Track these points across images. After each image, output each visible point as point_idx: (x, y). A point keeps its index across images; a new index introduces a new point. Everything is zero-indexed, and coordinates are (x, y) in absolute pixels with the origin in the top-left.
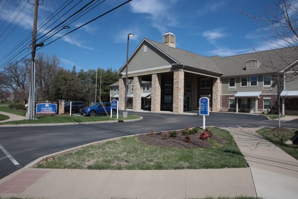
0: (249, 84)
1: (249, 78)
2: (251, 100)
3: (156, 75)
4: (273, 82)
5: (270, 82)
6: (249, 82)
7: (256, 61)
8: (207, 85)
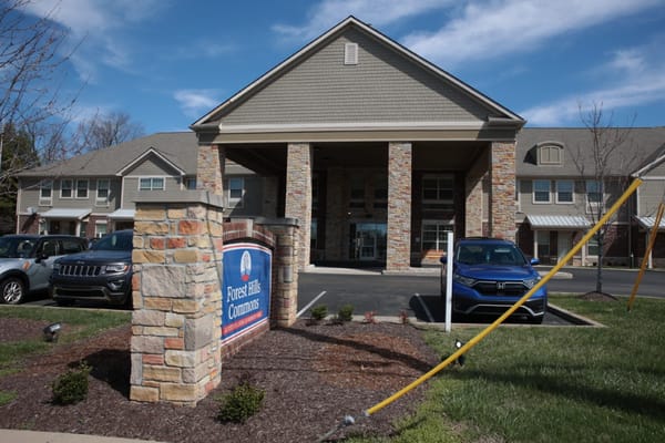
0: (553, 197)
1: (553, 182)
2: (559, 235)
3: (410, 145)
4: (609, 196)
5: (601, 195)
6: (554, 191)
7: (562, 147)
8: (445, 195)
